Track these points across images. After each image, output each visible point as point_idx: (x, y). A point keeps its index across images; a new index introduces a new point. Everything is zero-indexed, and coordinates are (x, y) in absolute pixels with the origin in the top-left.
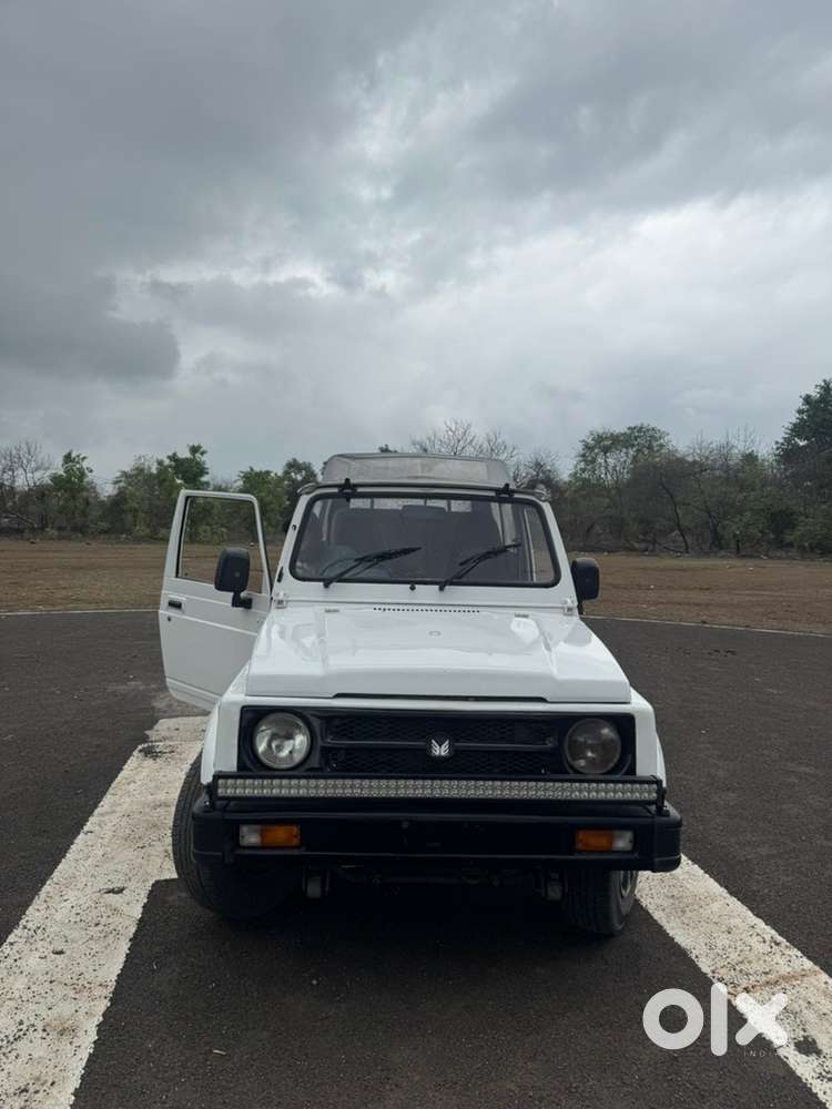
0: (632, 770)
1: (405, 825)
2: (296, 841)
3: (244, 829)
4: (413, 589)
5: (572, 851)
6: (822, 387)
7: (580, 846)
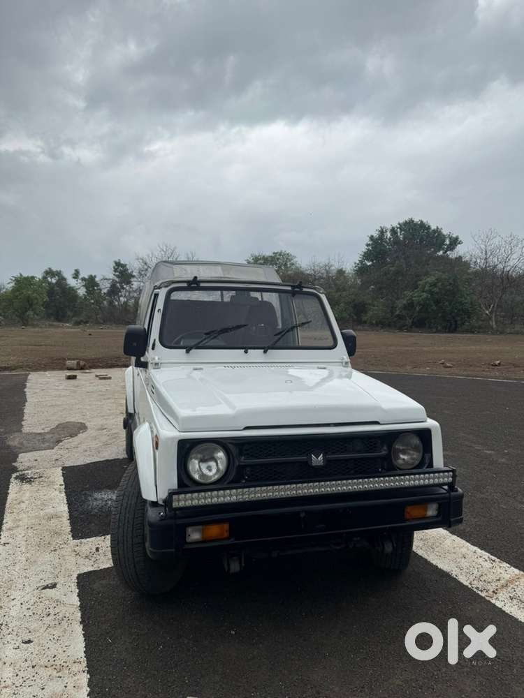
0: (431, 465)
1: (302, 515)
2: (226, 535)
3: (189, 530)
4: (246, 352)
5: (404, 520)
6: (380, 231)
7: (407, 516)
